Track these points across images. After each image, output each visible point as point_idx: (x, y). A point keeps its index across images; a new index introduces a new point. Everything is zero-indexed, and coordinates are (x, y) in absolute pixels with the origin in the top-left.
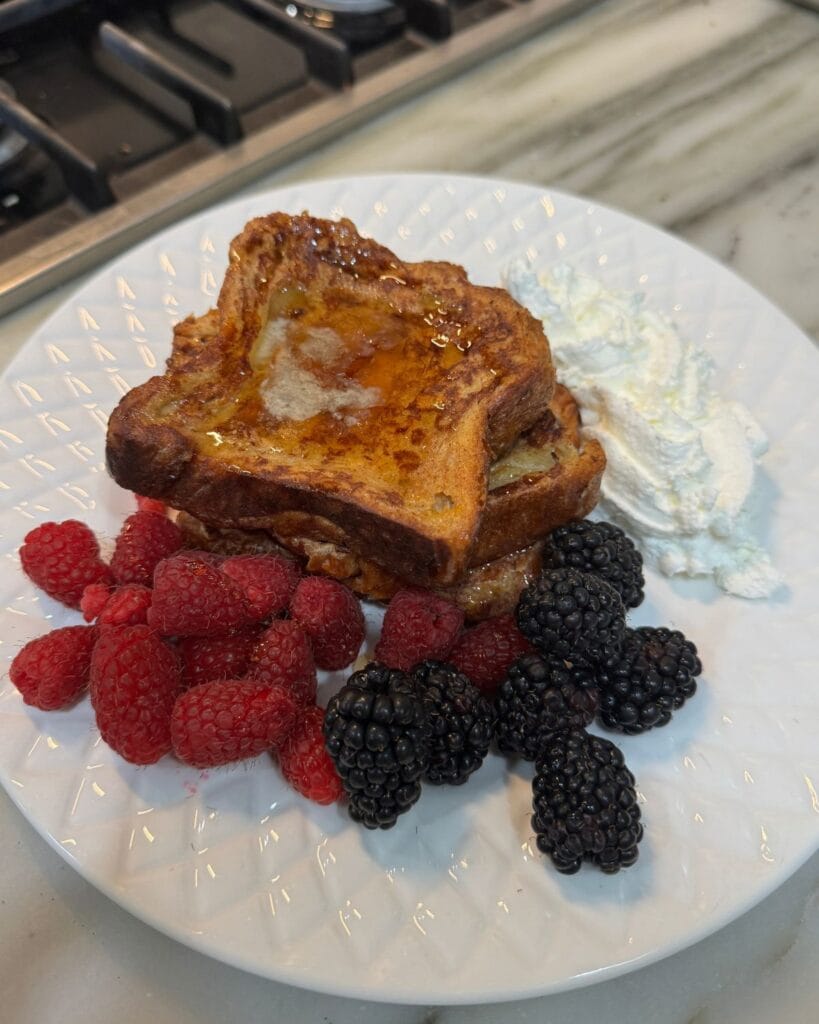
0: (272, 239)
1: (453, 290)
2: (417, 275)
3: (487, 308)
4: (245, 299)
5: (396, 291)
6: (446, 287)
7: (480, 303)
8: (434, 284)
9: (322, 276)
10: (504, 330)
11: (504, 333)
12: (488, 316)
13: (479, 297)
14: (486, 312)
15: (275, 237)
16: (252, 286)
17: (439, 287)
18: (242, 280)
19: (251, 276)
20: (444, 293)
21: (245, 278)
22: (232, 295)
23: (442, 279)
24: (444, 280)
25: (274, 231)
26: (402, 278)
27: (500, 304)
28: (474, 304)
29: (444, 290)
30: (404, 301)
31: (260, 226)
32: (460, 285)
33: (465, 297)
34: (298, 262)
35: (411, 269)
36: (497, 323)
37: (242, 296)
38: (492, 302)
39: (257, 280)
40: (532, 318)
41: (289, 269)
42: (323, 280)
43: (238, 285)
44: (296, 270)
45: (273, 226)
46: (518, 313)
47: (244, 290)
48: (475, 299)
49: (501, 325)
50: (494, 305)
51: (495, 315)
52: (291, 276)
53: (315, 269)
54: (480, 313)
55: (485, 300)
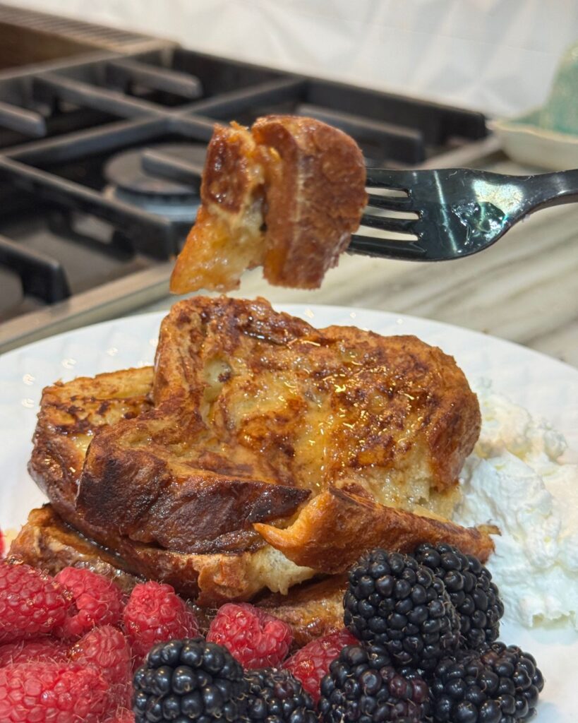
0: (198, 317)
1: (366, 342)
2: (330, 335)
3: (401, 353)
4: (183, 365)
5: (312, 351)
6: (359, 341)
7: (393, 350)
8: (347, 340)
9: (244, 345)
10: (421, 369)
11: (421, 372)
12: (403, 360)
13: (391, 345)
14: (401, 357)
15: (200, 315)
16: (188, 355)
17: (352, 342)
18: (178, 350)
19: (186, 348)
20: (358, 346)
21: (181, 349)
22: (172, 362)
23: (354, 335)
24: (356, 335)
25: (199, 311)
26: (316, 341)
27: (410, 347)
28: (388, 351)
29: (358, 344)
30: (322, 358)
31: (187, 307)
32: (372, 337)
33: (378, 347)
34: (222, 335)
35: (322, 332)
36: (413, 364)
37: (181, 362)
38: (404, 347)
39: (190, 351)
40: (443, 354)
41: (216, 341)
42: (245, 349)
43: (176, 355)
44: (221, 341)
45: (197, 307)
46: (430, 352)
47: (182, 358)
48: (388, 348)
49: (417, 365)
50: (406, 349)
51: (409, 358)
52: (218, 346)
53: (237, 339)
54: (395, 358)
55: (398, 346)
